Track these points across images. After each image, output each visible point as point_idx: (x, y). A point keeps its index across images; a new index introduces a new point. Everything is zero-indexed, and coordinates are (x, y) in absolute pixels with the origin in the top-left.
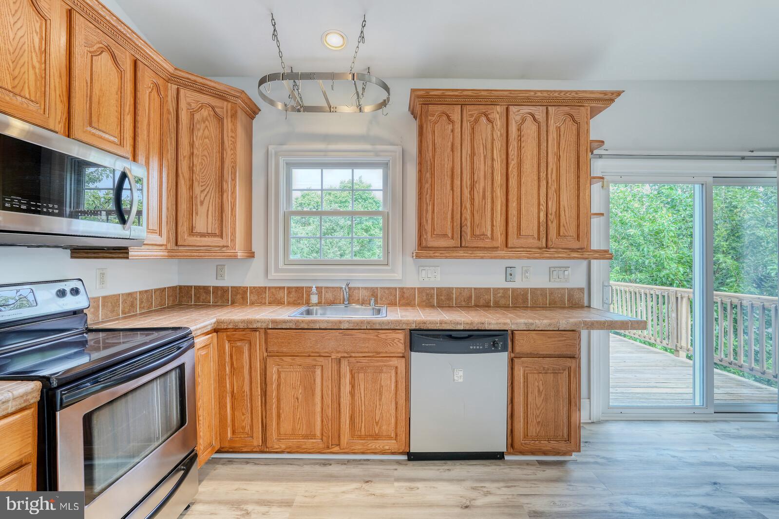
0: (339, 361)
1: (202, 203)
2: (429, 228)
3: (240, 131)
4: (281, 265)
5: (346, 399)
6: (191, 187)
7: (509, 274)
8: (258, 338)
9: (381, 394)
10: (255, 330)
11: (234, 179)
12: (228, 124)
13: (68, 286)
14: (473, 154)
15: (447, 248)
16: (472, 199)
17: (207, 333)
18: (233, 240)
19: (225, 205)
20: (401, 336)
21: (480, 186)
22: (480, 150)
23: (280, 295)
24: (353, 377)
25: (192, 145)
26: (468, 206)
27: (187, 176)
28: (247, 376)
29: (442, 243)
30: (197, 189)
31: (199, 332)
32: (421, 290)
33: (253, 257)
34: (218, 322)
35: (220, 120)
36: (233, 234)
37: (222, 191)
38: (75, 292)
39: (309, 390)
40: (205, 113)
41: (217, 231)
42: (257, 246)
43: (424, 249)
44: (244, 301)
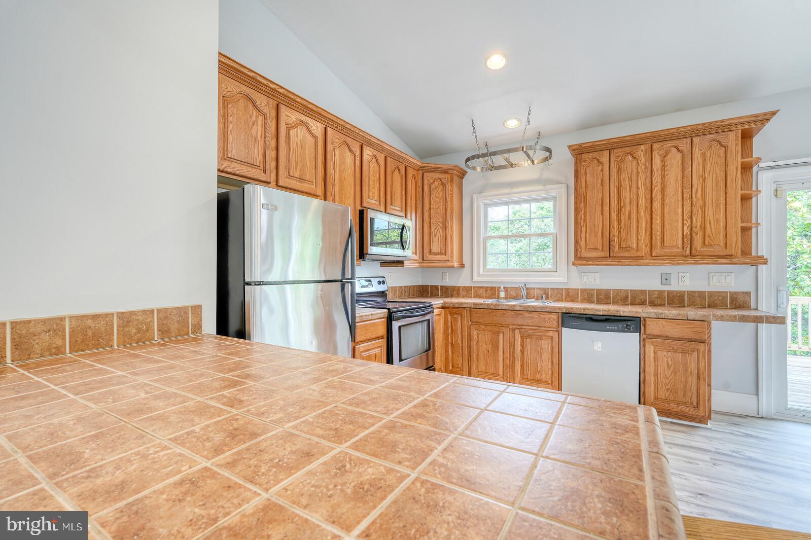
0: (514, 330)
1: (435, 236)
2: (583, 244)
3: (455, 190)
4: (481, 272)
5: (518, 354)
6: (430, 227)
7: (666, 278)
8: (466, 314)
9: (541, 354)
10: (464, 308)
11: (452, 220)
12: (449, 187)
13: (381, 280)
14: (620, 185)
15: (597, 258)
16: (619, 221)
17: (439, 308)
18: (452, 257)
19: (448, 236)
20: (555, 316)
21: (626, 211)
22: (626, 182)
23: (480, 292)
24: (523, 341)
25: (430, 203)
26: (616, 225)
27: (428, 221)
28: (460, 336)
29: (594, 254)
30: (433, 228)
31: (435, 306)
32: (583, 291)
33: (464, 267)
34: (445, 303)
35: (444, 185)
36: (452, 253)
37: (445, 228)
38: (384, 283)
39: (496, 346)
40: (436, 183)
41: (443, 252)
42: (466, 261)
43: (580, 259)
44: (458, 296)
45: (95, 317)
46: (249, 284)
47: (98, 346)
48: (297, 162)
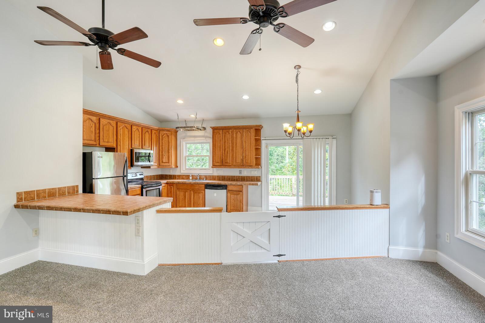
0: (191, 191)
1: (164, 156)
2: (214, 161)
3: (173, 137)
4: (184, 169)
5: (192, 199)
6: (162, 152)
7: (240, 172)
8: (175, 185)
9: (199, 198)
10: (174, 183)
11: (172, 149)
12: (170, 137)
13: (141, 173)
14: (225, 142)
15: (219, 166)
16: (225, 153)
17: (165, 184)
18: (172, 164)
19: (170, 156)
20: (203, 185)
21: (226, 150)
22: (226, 141)
23: (184, 177)
24: (194, 195)
25: (162, 143)
26: (224, 155)
27: (161, 150)
28: (173, 193)
29: (218, 164)
30: (163, 153)
31: (163, 183)
32: (218, 176)
33: (178, 167)
34: (167, 182)
35: (168, 136)
36: (172, 162)
37: (169, 152)
38: (142, 174)
39: (185, 197)
40: (165, 135)
41: (168, 162)
42: (178, 165)
43: (214, 166)
44: (175, 179)
45: (53, 189)
46: (94, 179)
47: (53, 196)
48: (106, 136)
